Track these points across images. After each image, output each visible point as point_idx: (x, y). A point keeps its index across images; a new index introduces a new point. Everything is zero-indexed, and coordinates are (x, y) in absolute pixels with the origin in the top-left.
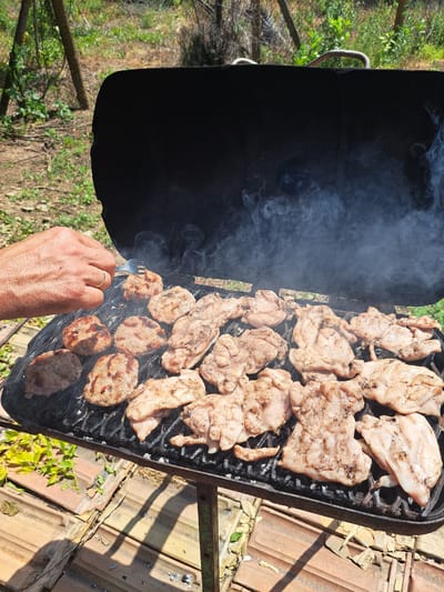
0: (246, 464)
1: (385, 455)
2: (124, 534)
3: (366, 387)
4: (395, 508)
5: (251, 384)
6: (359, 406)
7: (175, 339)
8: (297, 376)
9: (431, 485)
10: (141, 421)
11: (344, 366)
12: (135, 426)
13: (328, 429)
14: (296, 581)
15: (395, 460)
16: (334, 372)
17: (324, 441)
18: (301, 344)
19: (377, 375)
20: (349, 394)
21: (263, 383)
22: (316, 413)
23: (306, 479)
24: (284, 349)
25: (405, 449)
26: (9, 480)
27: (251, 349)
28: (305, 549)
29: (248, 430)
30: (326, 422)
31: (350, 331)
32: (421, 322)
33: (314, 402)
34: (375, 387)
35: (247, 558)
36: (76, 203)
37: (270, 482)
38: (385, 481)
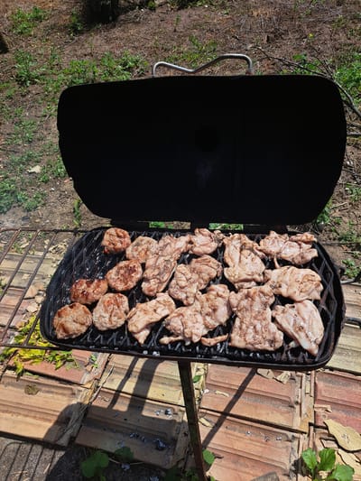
0: (209, 348)
1: (291, 329)
2: (119, 391)
3: (275, 287)
4: (300, 359)
5: (203, 297)
6: (272, 300)
7: (149, 273)
8: (231, 287)
9: (318, 343)
10: (139, 332)
11: (259, 275)
12: (136, 336)
13: (255, 318)
14: (241, 399)
15: (297, 332)
16: (254, 280)
17: (255, 327)
18: (230, 264)
19: (281, 278)
20: (265, 294)
21: (212, 295)
22: (247, 310)
23: (247, 351)
24: (220, 270)
25: (302, 324)
26: (26, 371)
27: (199, 273)
28: (244, 378)
29: (207, 327)
30: (254, 315)
31: (260, 250)
32: (304, 238)
33: (245, 303)
34: (280, 286)
35: (206, 391)
36: (20, 142)
37: (226, 356)
38: (292, 344)
